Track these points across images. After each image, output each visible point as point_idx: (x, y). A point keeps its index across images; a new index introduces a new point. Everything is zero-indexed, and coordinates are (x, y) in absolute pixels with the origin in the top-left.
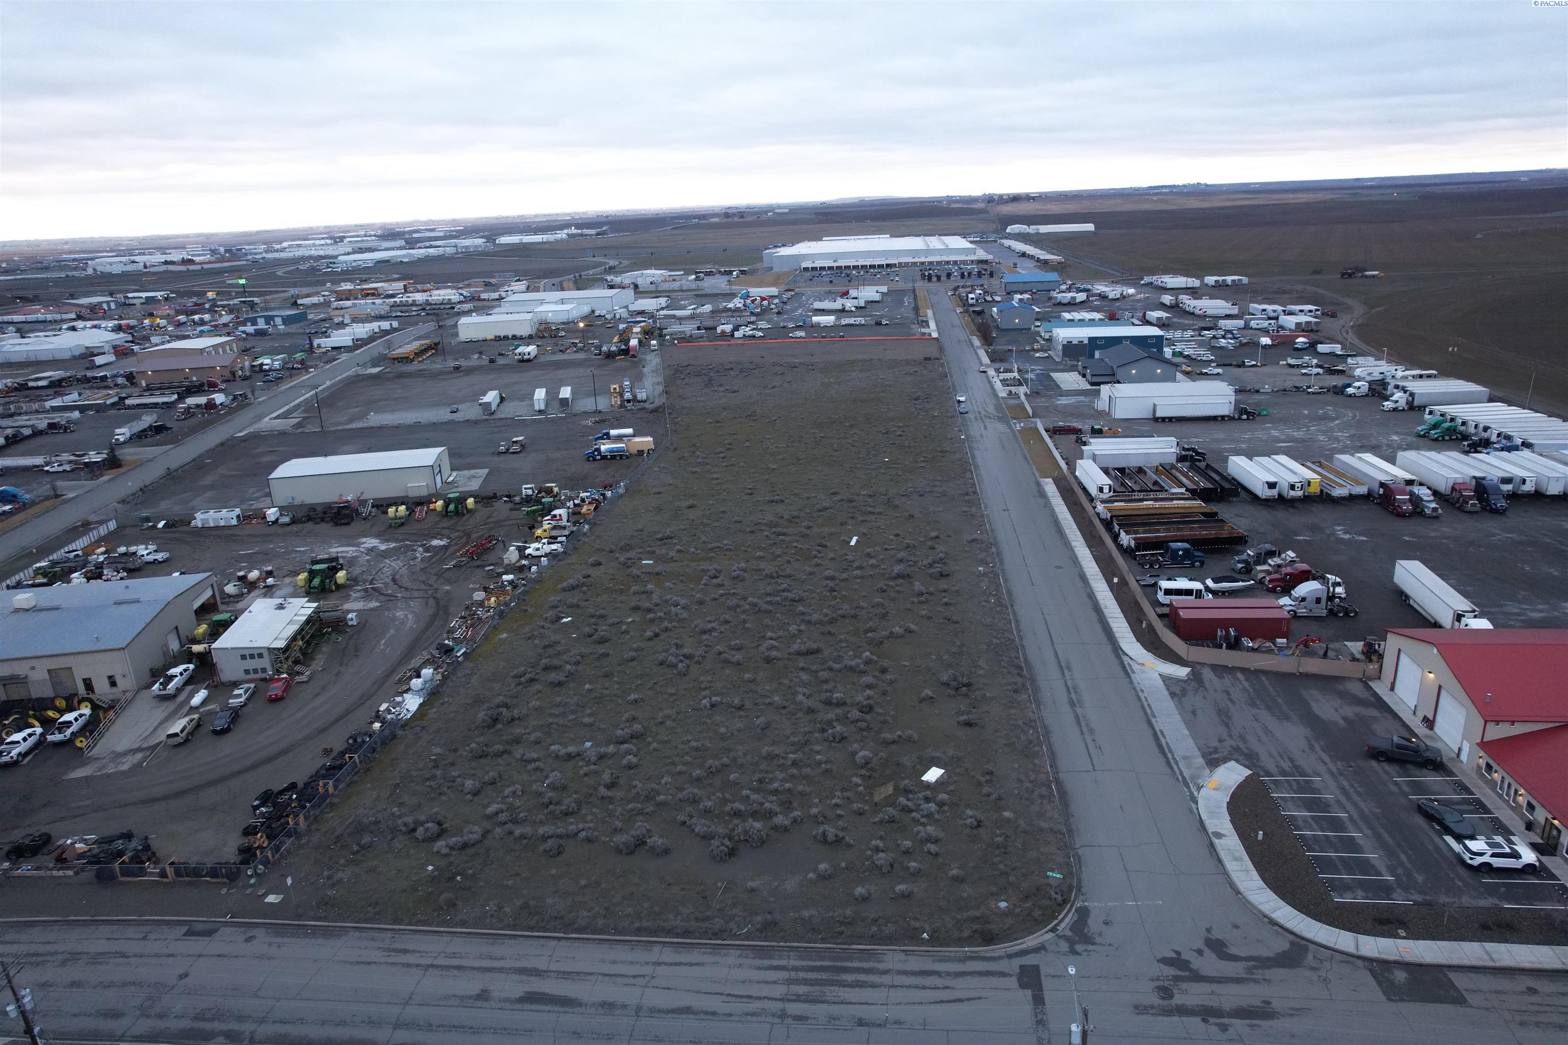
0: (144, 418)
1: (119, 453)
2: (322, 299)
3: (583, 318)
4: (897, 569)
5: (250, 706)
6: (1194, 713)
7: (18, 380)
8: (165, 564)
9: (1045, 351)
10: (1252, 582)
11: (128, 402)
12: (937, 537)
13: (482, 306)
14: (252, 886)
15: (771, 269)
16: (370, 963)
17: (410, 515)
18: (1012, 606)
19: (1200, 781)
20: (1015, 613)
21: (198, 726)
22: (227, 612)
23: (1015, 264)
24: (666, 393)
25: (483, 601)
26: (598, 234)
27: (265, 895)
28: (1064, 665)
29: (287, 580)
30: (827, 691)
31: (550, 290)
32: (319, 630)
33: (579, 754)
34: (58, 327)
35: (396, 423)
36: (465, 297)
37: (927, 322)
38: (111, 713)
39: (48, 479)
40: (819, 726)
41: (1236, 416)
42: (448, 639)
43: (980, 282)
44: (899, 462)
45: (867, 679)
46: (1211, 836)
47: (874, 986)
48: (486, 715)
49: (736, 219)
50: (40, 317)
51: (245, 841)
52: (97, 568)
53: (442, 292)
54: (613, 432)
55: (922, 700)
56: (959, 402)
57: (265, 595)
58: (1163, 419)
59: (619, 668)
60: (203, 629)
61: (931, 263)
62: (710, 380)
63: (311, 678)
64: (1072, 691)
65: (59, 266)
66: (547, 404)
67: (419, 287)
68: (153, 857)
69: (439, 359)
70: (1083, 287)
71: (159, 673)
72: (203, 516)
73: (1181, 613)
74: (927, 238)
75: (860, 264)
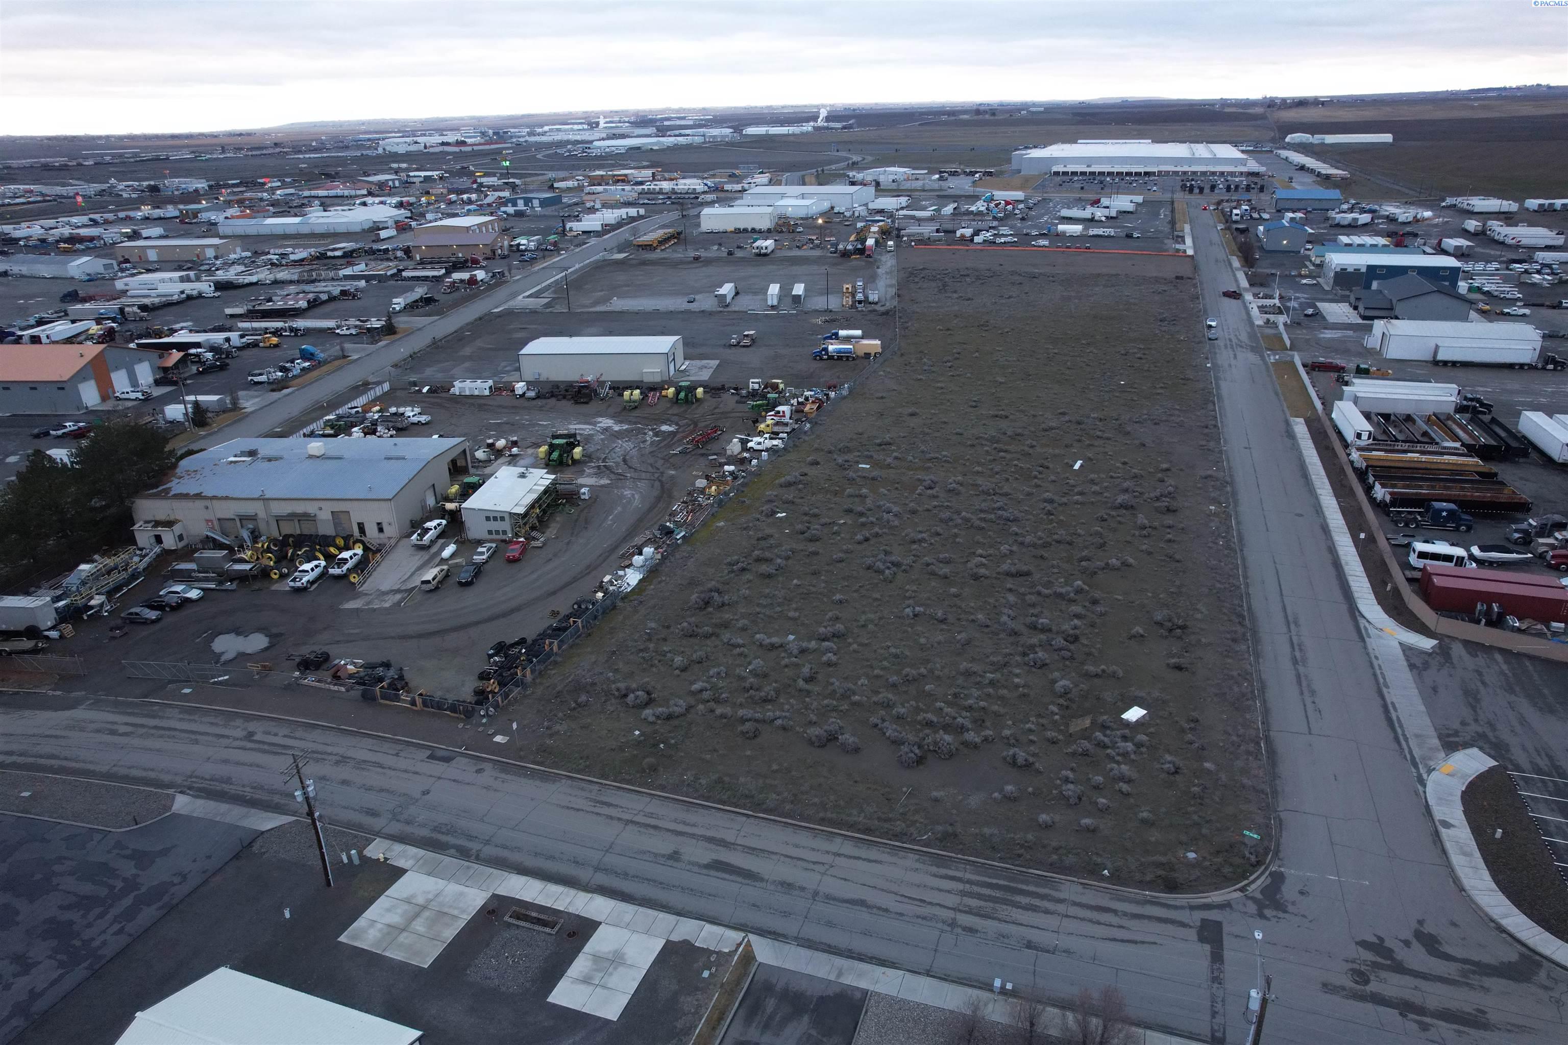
0: (417, 290)
1: (396, 321)
2: (576, 183)
3: (822, 214)
4: (1121, 499)
5: (491, 563)
6: (1435, 689)
7: (319, 250)
8: (426, 426)
9: (1314, 278)
10: (1530, 555)
11: (404, 274)
12: (1168, 470)
13: (724, 198)
14: (484, 725)
15: (1019, 171)
16: (578, 810)
17: (643, 399)
18: (1242, 550)
19: (1431, 763)
20: (1244, 559)
21: (447, 576)
22: (476, 475)
23: (1291, 178)
24: (899, 296)
25: (704, 489)
26: (844, 128)
27: (494, 734)
28: (1291, 619)
29: (530, 451)
30: (1032, 615)
31: (792, 184)
32: (555, 500)
33: (781, 646)
34: (353, 202)
35: (636, 308)
36: (709, 187)
37: (1183, 238)
38: (378, 555)
39: (338, 341)
40: (1020, 649)
41: (1540, 366)
42: (670, 521)
43: (1247, 196)
44: (1136, 386)
45: (1076, 609)
46: (1437, 823)
47: (1047, 912)
48: (698, 597)
49: (987, 117)
50: (339, 192)
51: (480, 684)
52: (373, 425)
53: (687, 181)
54: (842, 333)
55: (1131, 637)
56: (1210, 326)
57: (509, 463)
58: (1445, 363)
59: (826, 568)
60: (455, 489)
61: (1194, 173)
62: (945, 285)
63: (544, 544)
64: (1296, 648)
65: (357, 146)
66: (780, 299)
67: (667, 175)
68: (406, 686)
69: (680, 248)
70: (1368, 207)
71: (417, 525)
72: (460, 385)
73: (1436, 580)
74: (1192, 145)
75: (1115, 170)
